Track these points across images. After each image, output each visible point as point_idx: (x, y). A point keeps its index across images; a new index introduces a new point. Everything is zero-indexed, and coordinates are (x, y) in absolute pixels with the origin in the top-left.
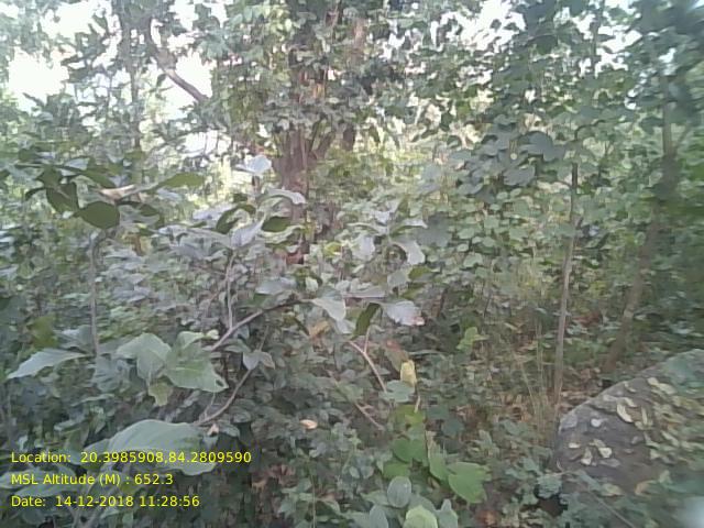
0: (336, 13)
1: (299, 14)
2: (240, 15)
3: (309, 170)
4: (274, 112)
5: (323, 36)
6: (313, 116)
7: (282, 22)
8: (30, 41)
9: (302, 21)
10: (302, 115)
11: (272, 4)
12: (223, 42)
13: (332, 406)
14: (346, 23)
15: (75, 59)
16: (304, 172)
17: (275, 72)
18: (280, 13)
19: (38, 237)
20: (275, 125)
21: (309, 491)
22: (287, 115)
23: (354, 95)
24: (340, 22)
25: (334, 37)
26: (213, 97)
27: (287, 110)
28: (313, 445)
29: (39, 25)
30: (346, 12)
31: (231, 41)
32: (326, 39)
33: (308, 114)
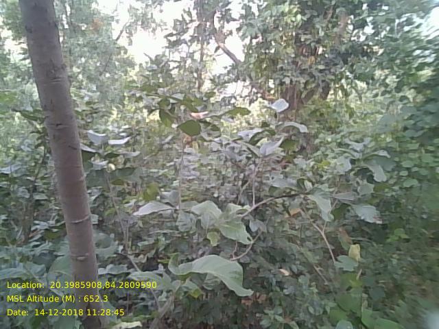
0: (331, 11)
1: (306, 11)
2: (269, 11)
3: (298, 110)
4: (282, 72)
5: (320, 25)
6: (306, 76)
7: (295, 16)
8: (146, 23)
9: (308, 16)
10: (299, 75)
11: (290, 4)
12: (257, 28)
13: (300, 264)
14: (337, 18)
15: (171, 35)
16: (294, 111)
17: (285, 48)
18: (295, 10)
19: (139, 134)
20: (281, 81)
21: (280, 315)
22: (289, 75)
23: (336, 65)
24: (332, 17)
25: (327, 26)
26: (245, 62)
27: (290, 72)
28: (286, 286)
29: (152, 14)
30: (338, 10)
31: (261, 27)
32: (322, 27)
33: (303, 75)
